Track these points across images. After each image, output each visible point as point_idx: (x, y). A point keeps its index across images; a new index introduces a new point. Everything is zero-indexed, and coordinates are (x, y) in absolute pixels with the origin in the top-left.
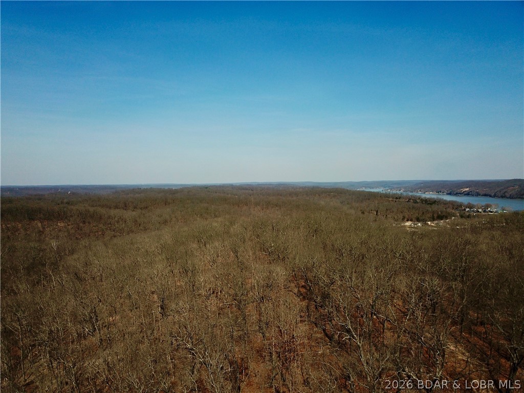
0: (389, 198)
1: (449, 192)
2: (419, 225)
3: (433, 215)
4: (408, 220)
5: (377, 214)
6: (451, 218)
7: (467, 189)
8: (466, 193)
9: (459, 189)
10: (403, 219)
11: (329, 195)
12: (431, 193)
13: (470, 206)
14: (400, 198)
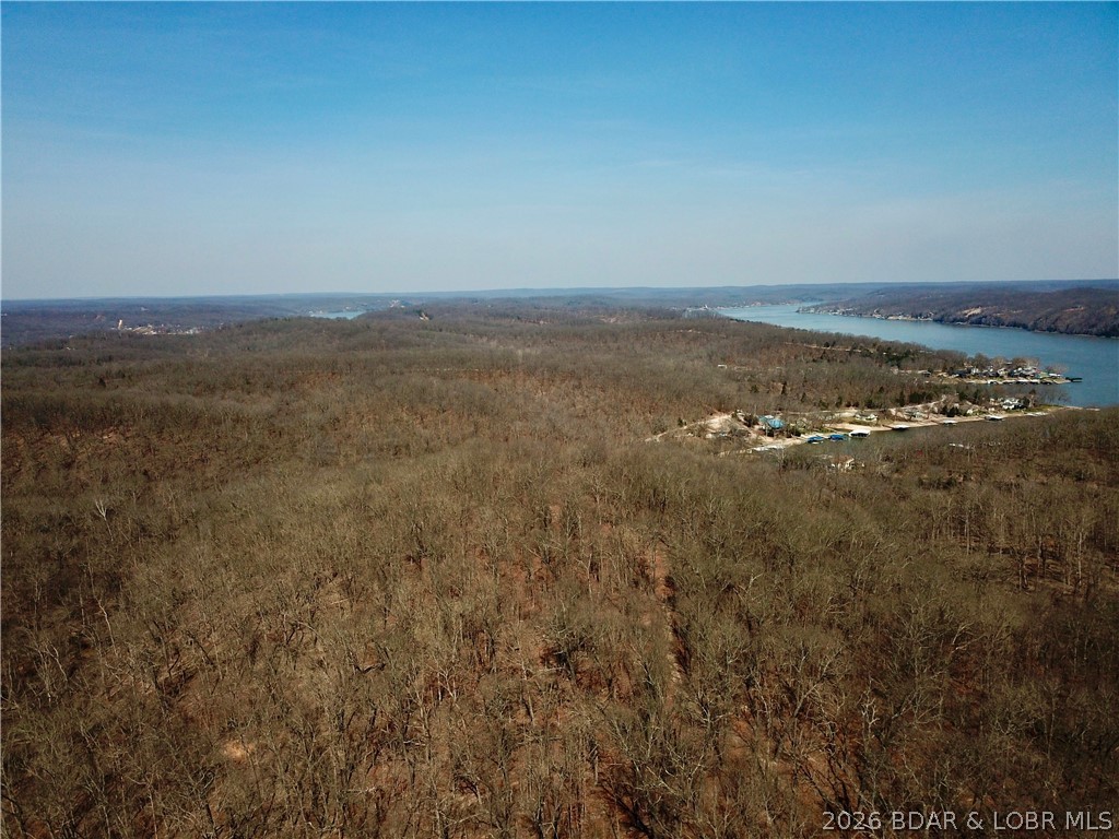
0: (811, 344)
1: (938, 316)
2: (872, 416)
3: (902, 393)
4: (848, 406)
5: (783, 392)
6: (939, 398)
7: (978, 311)
8: (974, 319)
9: (961, 310)
10: (838, 405)
11: (684, 335)
12: (900, 318)
13: (981, 363)
14: (834, 344)
